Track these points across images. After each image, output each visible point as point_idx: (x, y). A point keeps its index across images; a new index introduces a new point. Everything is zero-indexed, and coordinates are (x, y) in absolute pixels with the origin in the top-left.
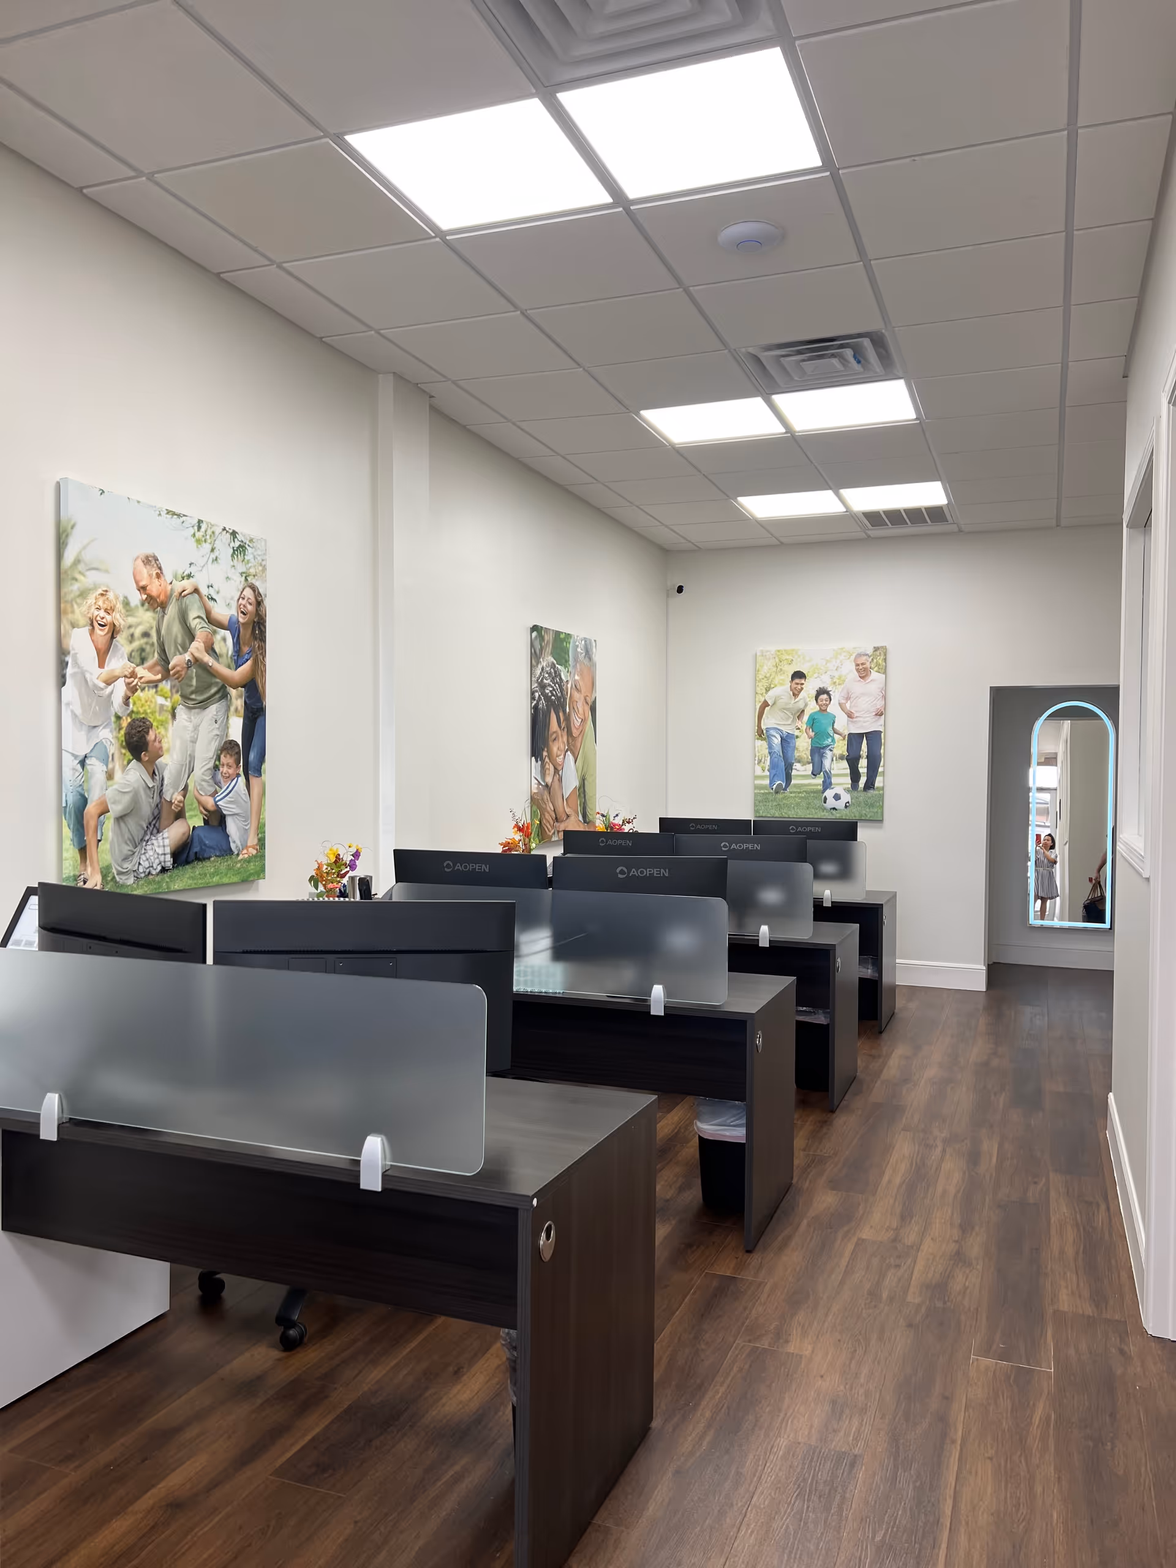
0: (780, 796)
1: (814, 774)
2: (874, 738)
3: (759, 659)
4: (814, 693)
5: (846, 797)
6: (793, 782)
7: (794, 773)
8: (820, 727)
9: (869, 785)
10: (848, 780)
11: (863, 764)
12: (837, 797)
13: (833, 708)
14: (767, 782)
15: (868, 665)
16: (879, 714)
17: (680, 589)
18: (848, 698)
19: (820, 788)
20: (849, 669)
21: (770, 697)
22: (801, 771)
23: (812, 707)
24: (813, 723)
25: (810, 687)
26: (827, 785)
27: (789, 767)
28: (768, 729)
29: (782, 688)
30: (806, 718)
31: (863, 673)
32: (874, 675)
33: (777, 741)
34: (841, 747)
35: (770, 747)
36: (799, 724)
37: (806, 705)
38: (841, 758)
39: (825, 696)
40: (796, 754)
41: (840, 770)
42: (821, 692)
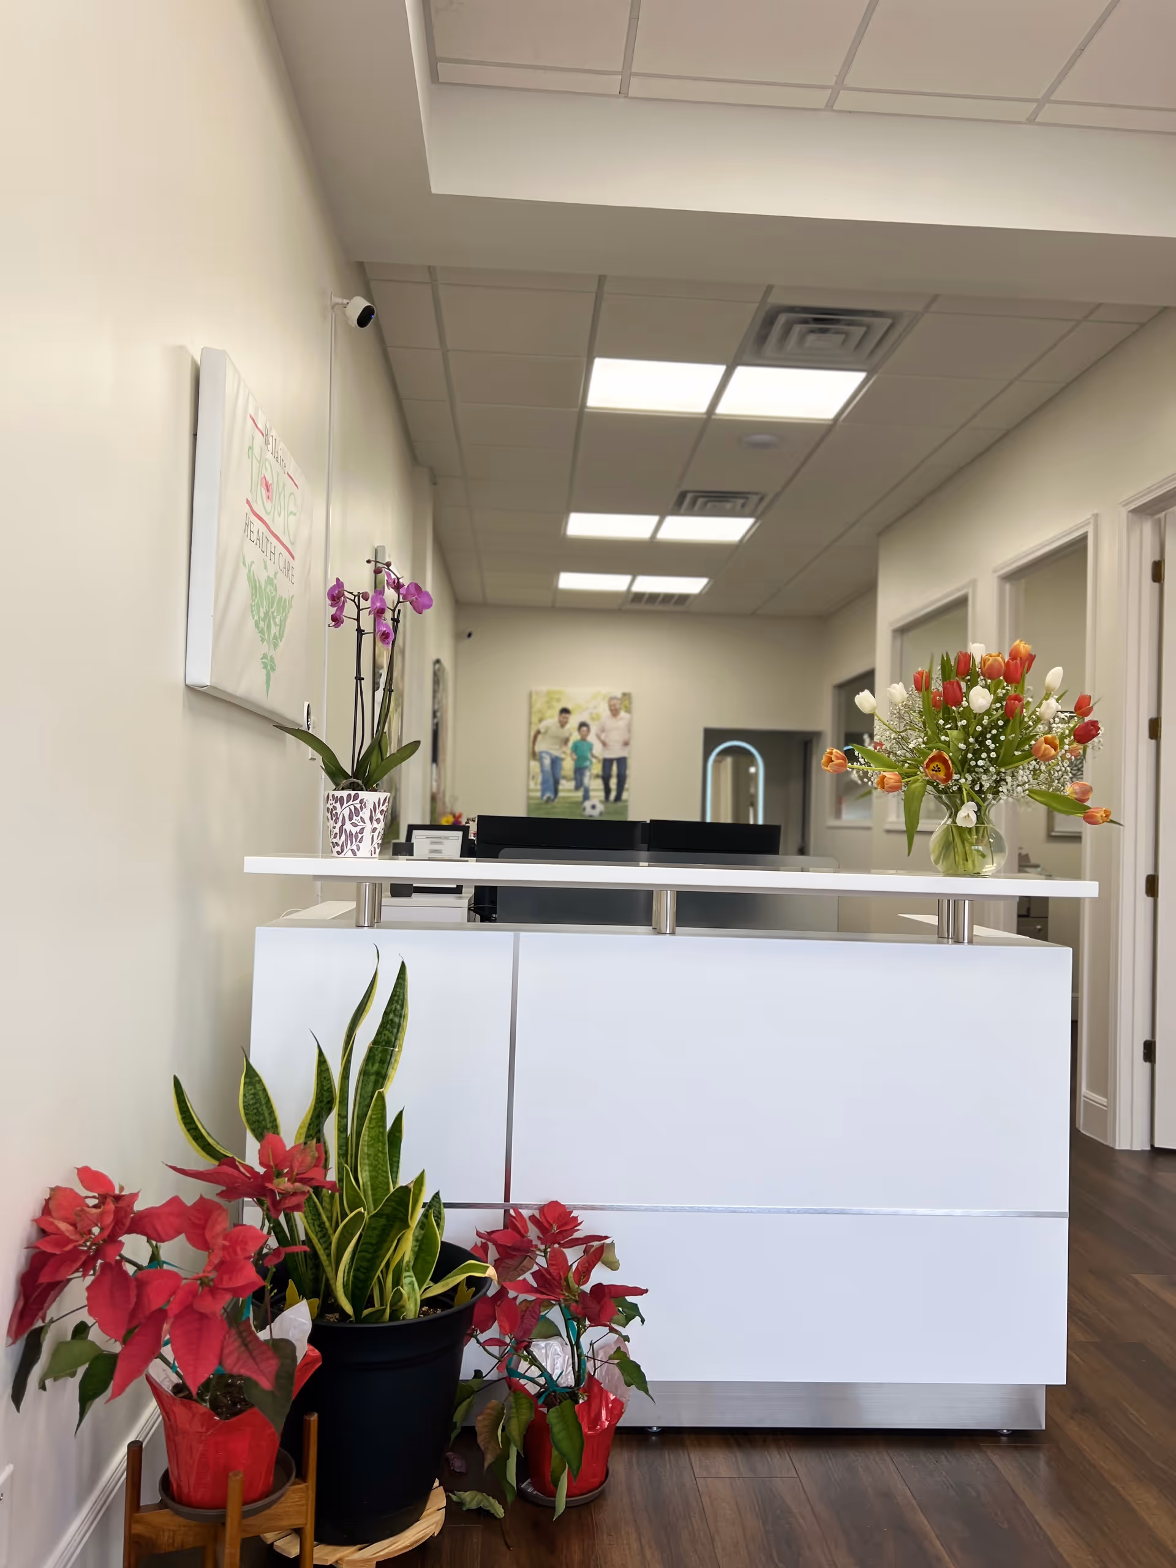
0: (549, 806)
1: (577, 788)
2: (622, 762)
3: (534, 697)
4: (576, 725)
5: (600, 807)
6: (561, 794)
7: (560, 787)
8: (581, 752)
9: (618, 798)
10: (602, 794)
11: (613, 783)
12: (594, 807)
13: (592, 738)
14: (539, 794)
15: (618, 706)
16: (626, 744)
17: (470, 635)
18: (603, 730)
19: (581, 799)
20: (604, 710)
21: (542, 727)
22: (566, 786)
23: (575, 737)
24: (576, 748)
25: (573, 721)
26: (586, 797)
27: (556, 783)
28: (541, 753)
29: (552, 720)
30: (570, 744)
31: (615, 712)
32: (623, 714)
33: (547, 762)
34: (597, 768)
35: (542, 765)
36: (565, 749)
37: (571, 734)
38: (597, 776)
39: (584, 729)
40: (563, 773)
41: (595, 785)
42: (583, 725)
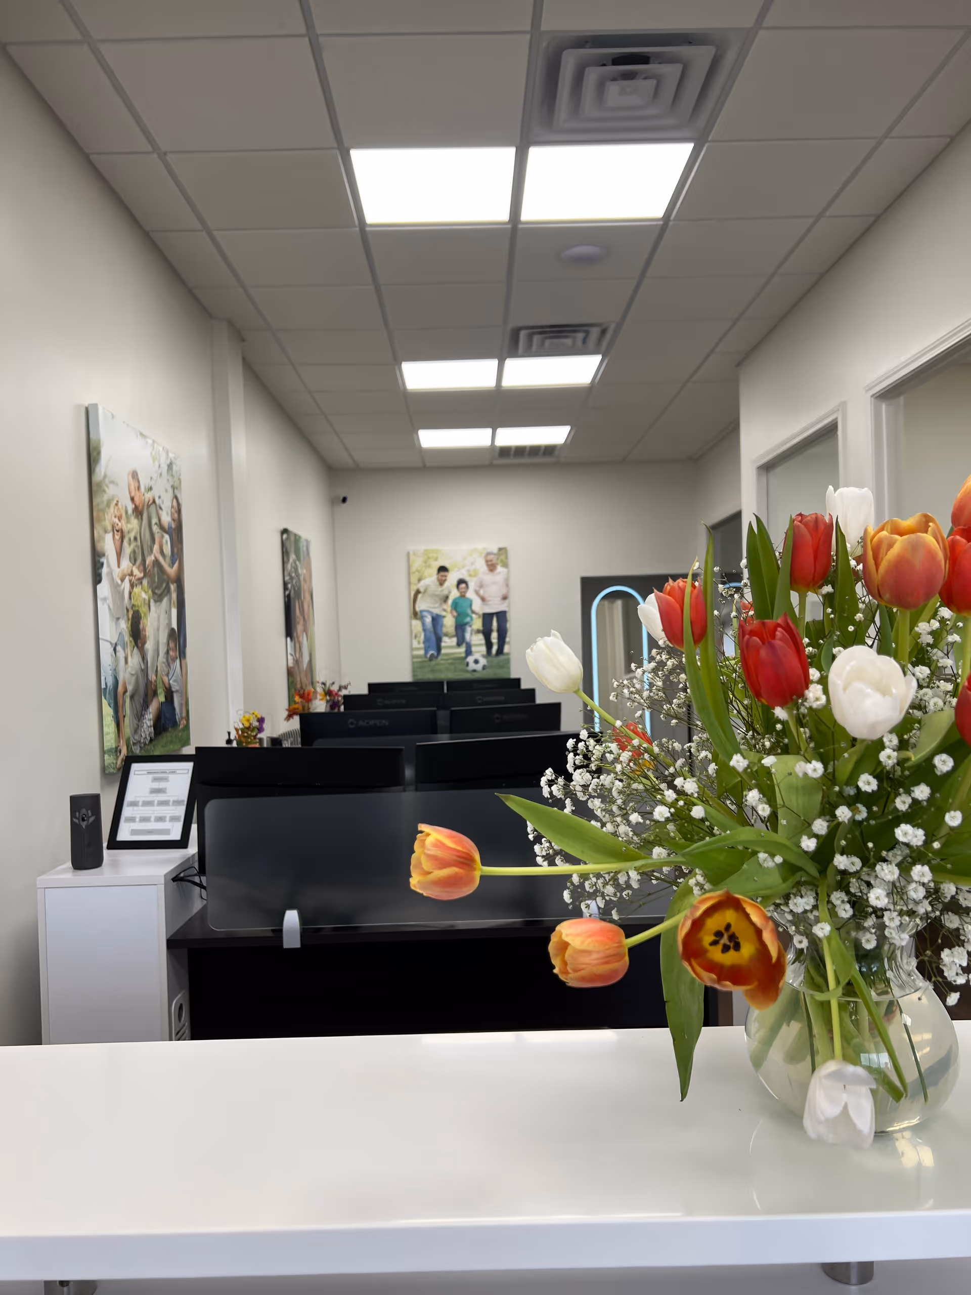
0: (433, 663)
1: (459, 644)
2: (502, 616)
3: (412, 557)
4: (455, 583)
6: (443, 651)
7: (443, 644)
8: (461, 610)
9: (500, 651)
10: (483, 649)
11: (494, 636)
12: (476, 662)
13: (470, 594)
14: (422, 652)
15: (494, 562)
16: (505, 598)
17: (344, 500)
18: (481, 586)
19: (463, 655)
20: (481, 566)
21: (421, 586)
23: (455, 594)
24: (455, 605)
25: (452, 578)
26: (469, 652)
27: (439, 640)
28: (421, 611)
29: (431, 579)
30: (450, 601)
31: (492, 567)
32: (500, 569)
33: (428, 620)
35: (423, 624)
36: (445, 607)
37: (450, 592)
39: (463, 585)
40: (444, 630)
41: (477, 640)
42: (461, 582)
